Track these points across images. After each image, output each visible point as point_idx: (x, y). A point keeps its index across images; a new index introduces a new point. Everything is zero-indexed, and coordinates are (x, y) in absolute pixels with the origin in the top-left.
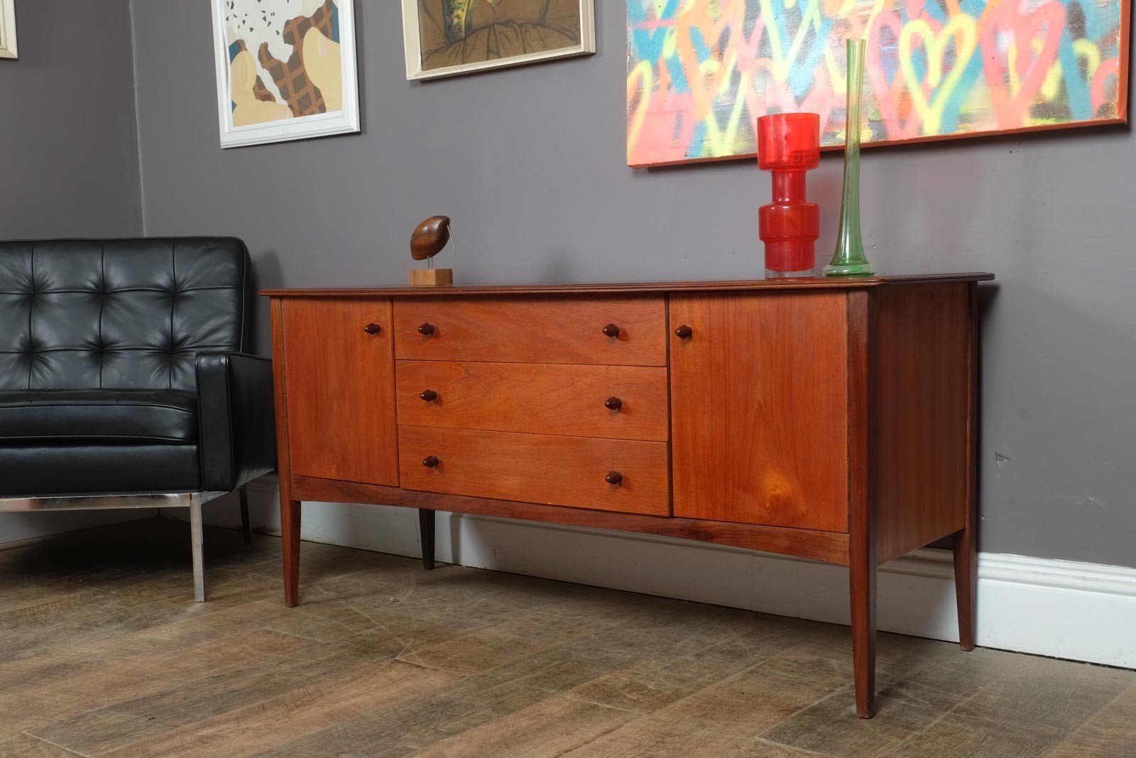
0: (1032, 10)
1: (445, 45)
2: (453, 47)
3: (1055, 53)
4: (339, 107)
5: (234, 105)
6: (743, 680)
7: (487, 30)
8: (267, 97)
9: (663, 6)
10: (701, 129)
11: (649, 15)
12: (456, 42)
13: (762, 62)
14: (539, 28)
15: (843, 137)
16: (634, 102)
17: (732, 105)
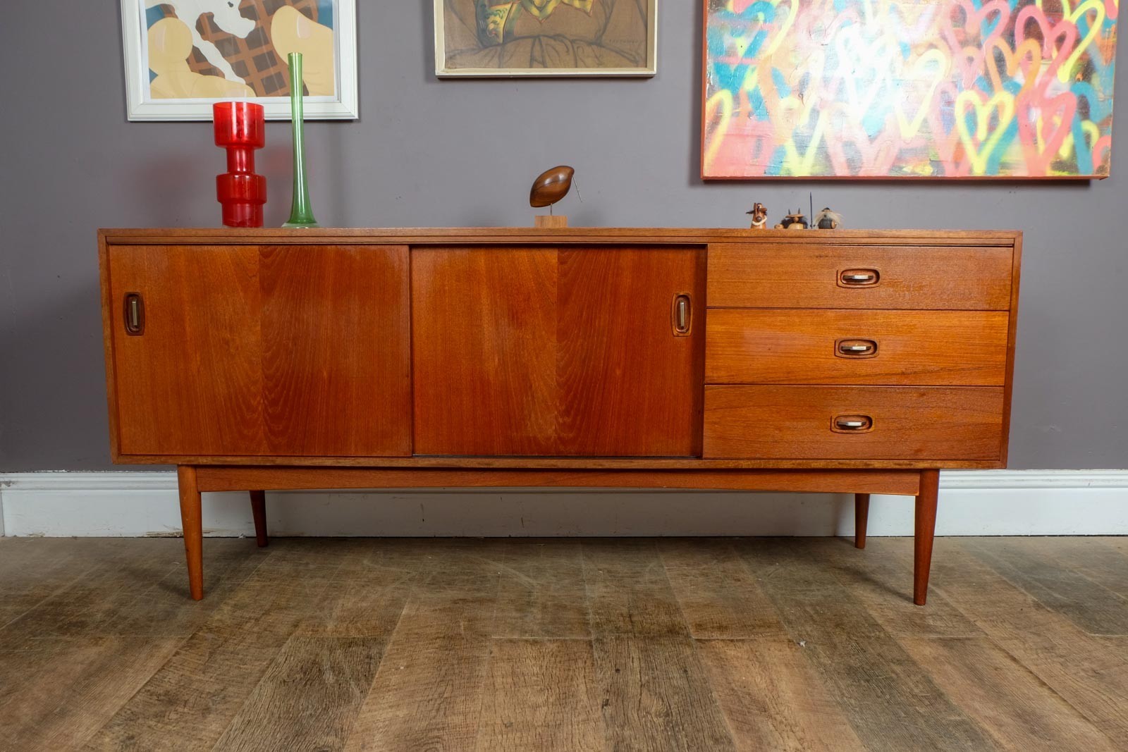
0: (1054, 96)
2: (487, 50)
3: (1069, 128)
8: (211, 72)
9: (745, 47)
10: (781, 153)
11: (731, 52)
12: (491, 46)
13: (839, 105)
14: (594, 47)
15: (908, 170)
16: (713, 123)
17: (810, 137)
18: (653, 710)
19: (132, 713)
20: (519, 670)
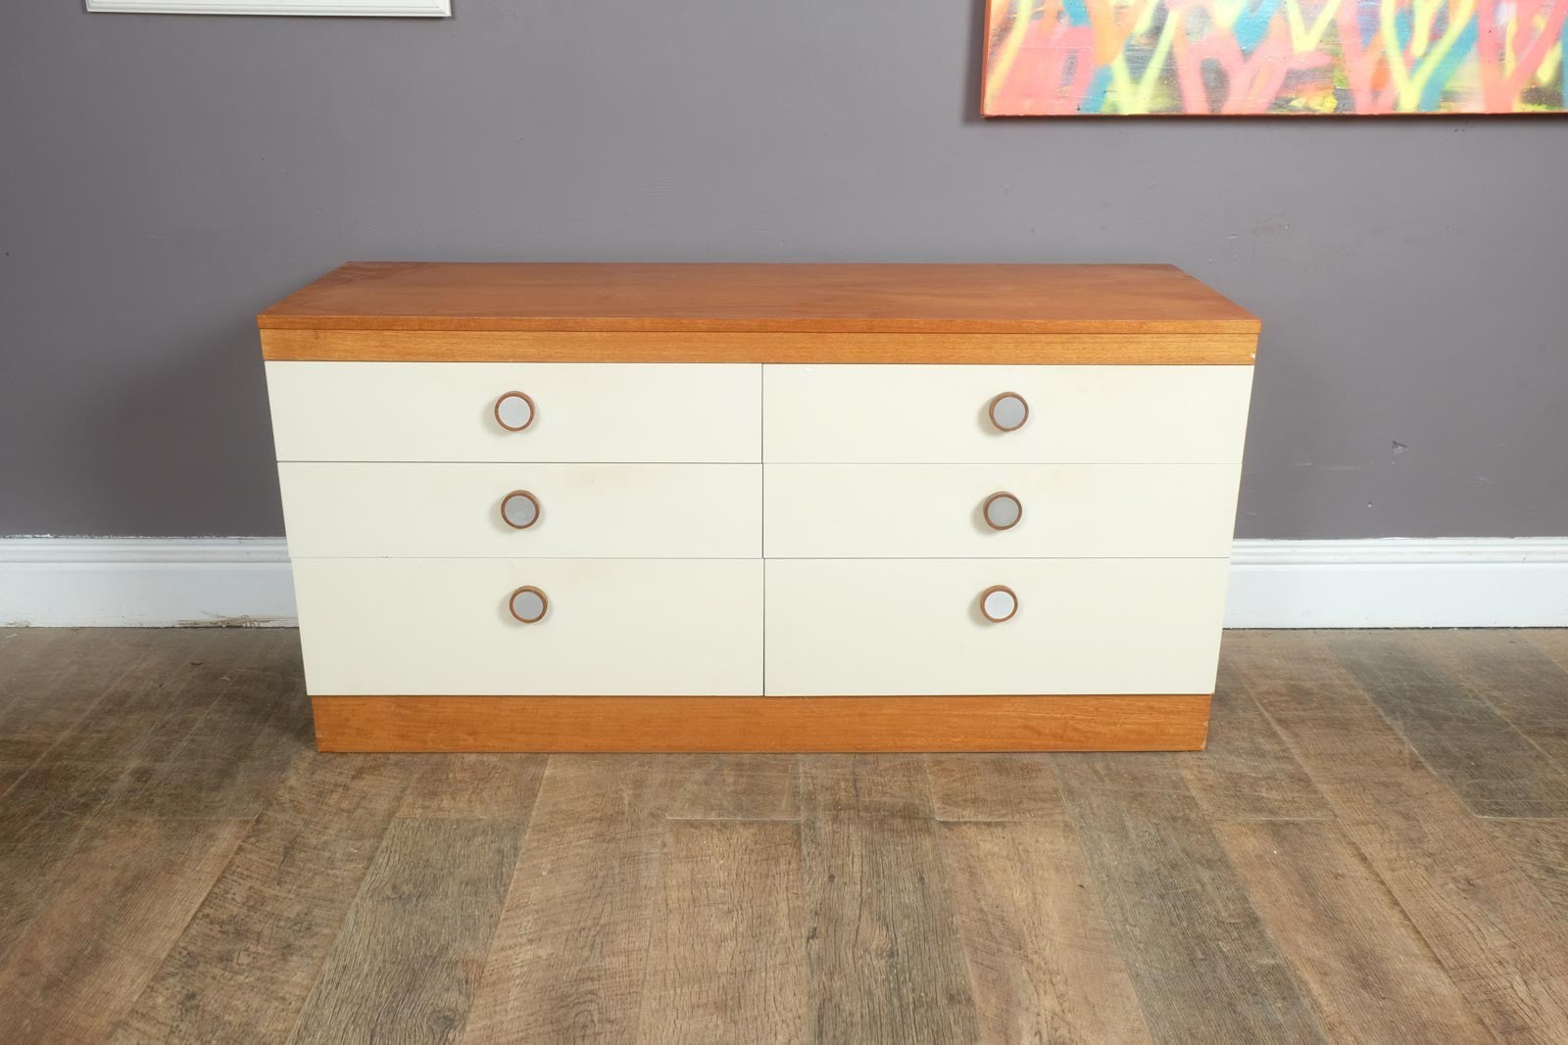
3: (1556, 35)
10: (1105, 79)
15: (1299, 104)
16: (1001, 31)
17: (1152, 51)
18: (874, 947)
19: (189, 954)
20: (700, 876)
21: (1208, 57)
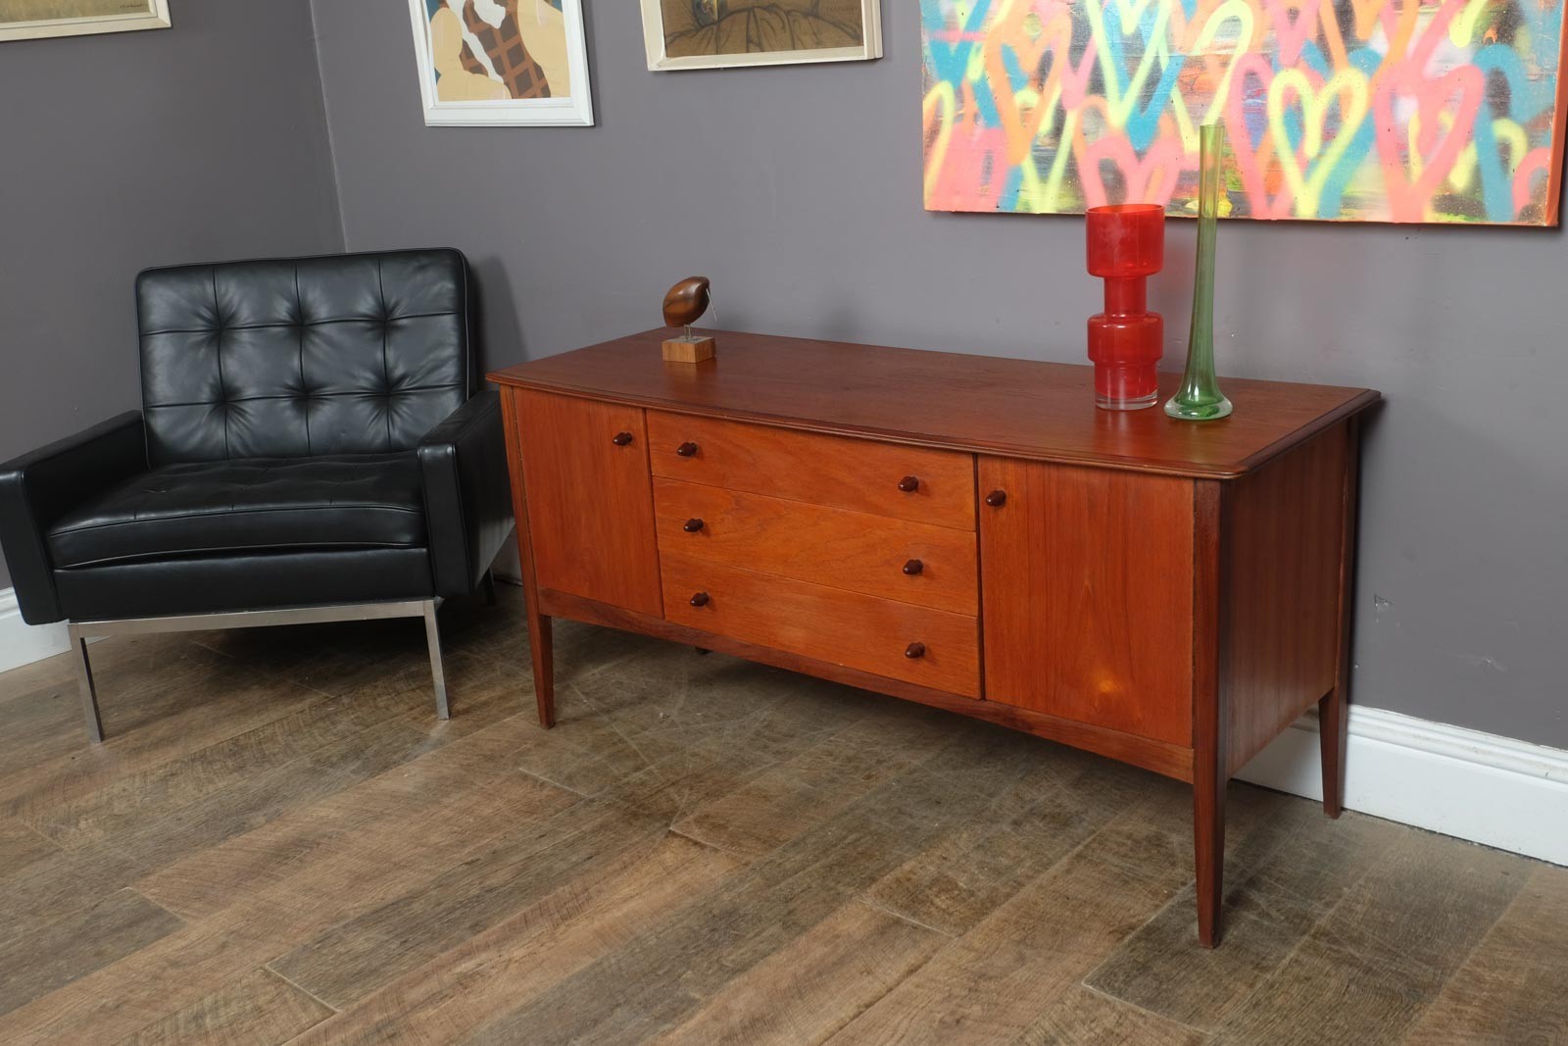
0: (1443, 74)
1: (692, 28)
2: (703, 31)
3: (1469, 133)
4: (567, 93)
5: (438, 75)
6: (1068, 871)
7: (746, 14)
8: (478, 69)
10: (1018, 177)
11: (949, 24)
12: (706, 25)
13: (1095, 99)
14: (810, 18)
15: (1193, 207)
16: (932, 132)
17: (1055, 151)
21: (1105, 157)
